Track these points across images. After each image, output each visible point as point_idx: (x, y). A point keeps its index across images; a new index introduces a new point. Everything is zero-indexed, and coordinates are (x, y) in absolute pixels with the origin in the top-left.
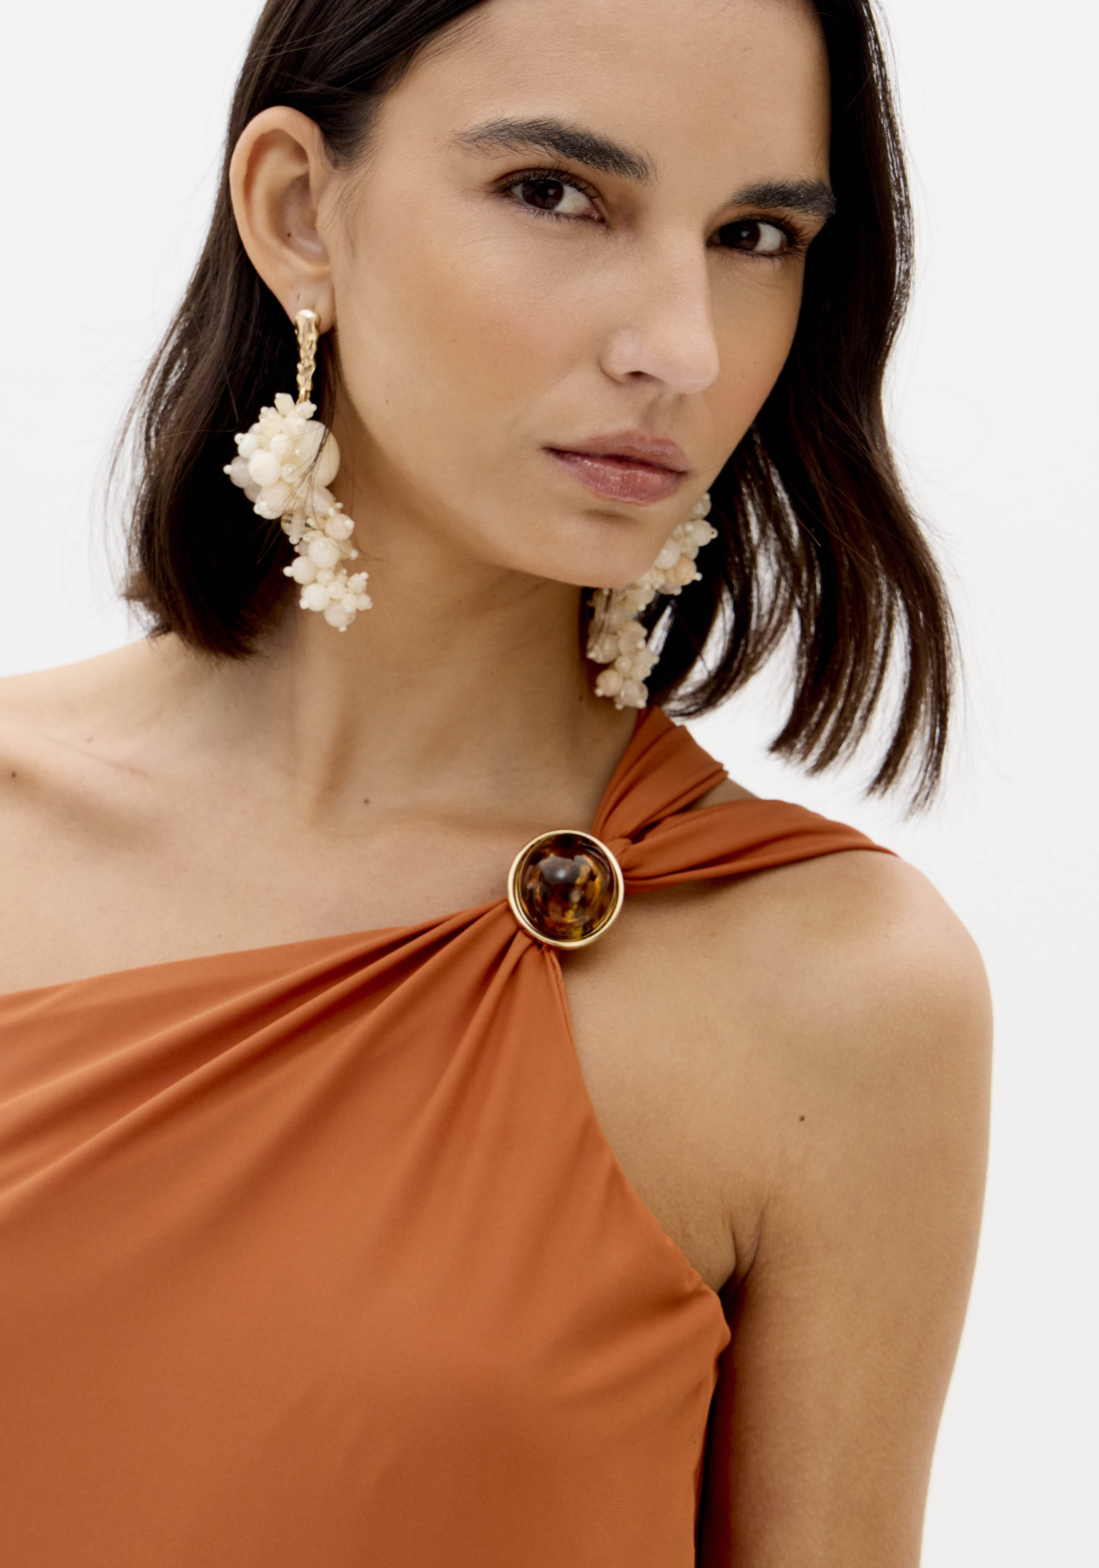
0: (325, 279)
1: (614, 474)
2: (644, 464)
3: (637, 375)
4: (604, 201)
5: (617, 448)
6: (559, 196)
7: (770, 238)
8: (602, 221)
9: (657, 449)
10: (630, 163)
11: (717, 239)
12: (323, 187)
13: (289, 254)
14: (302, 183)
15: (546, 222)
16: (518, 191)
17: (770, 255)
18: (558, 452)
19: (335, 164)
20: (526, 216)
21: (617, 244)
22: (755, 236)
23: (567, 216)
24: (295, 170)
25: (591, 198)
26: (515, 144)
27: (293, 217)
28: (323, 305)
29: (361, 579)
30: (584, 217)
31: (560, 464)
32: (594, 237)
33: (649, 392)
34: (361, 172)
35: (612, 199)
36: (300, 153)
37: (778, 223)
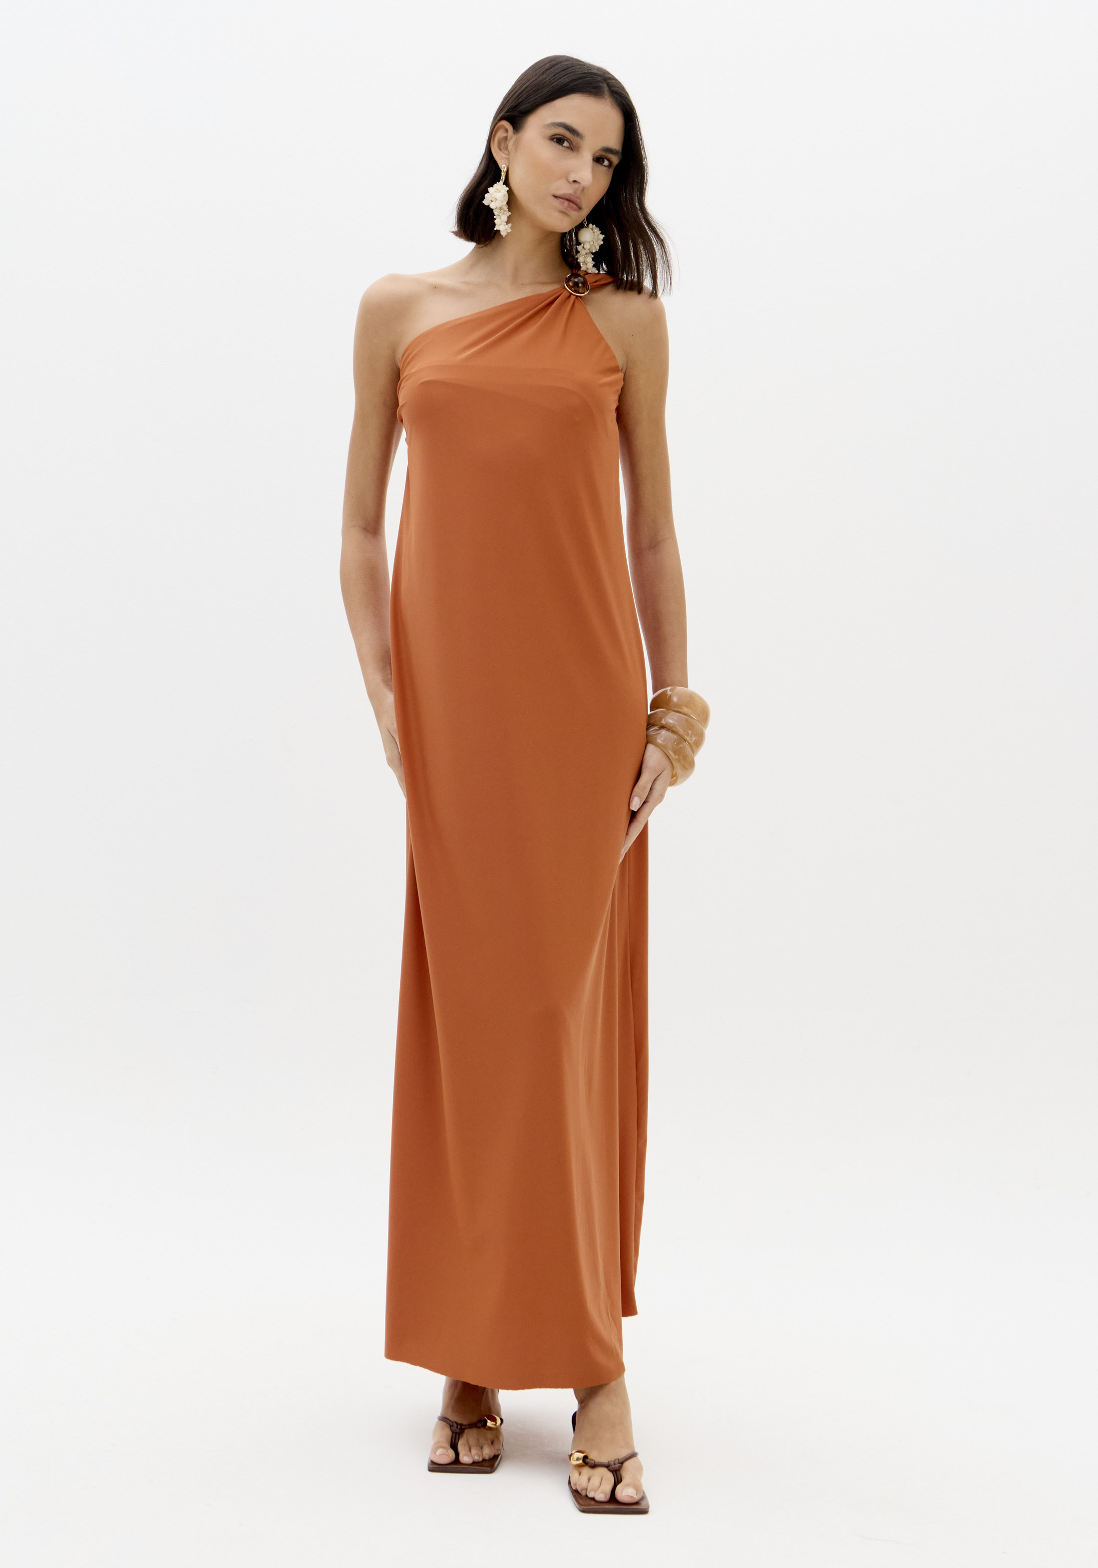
0: (508, 159)
1: (566, 203)
2: (573, 202)
3: (575, 181)
4: (572, 144)
5: (567, 197)
6: (564, 142)
7: (606, 163)
8: (572, 149)
9: (576, 199)
10: (580, 135)
11: (595, 159)
12: (511, 138)
13: (501, 152)
14: (506, 138)
15: (560, 147)
16: (555, 140)
17: (605, 166)
18: (555, 197)
19: (514, 133)
20: (556, 145)
21: (574, 154)
22: (603, 161)
23: (564, 147)
24: (505, 135)
25: (570, 144)
26: (557, 127)
27: (503, 145)
28: (507, 164)
29: (510, 225)
30: (568, 148)
31: (555, 199)
32: (569, 152)
33: (576, 186)
34: (520, 134)
35: (574, 144)
36: (507, 131)
37: (608, 160)
